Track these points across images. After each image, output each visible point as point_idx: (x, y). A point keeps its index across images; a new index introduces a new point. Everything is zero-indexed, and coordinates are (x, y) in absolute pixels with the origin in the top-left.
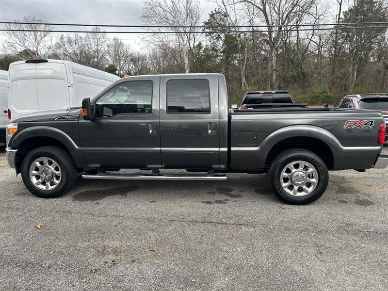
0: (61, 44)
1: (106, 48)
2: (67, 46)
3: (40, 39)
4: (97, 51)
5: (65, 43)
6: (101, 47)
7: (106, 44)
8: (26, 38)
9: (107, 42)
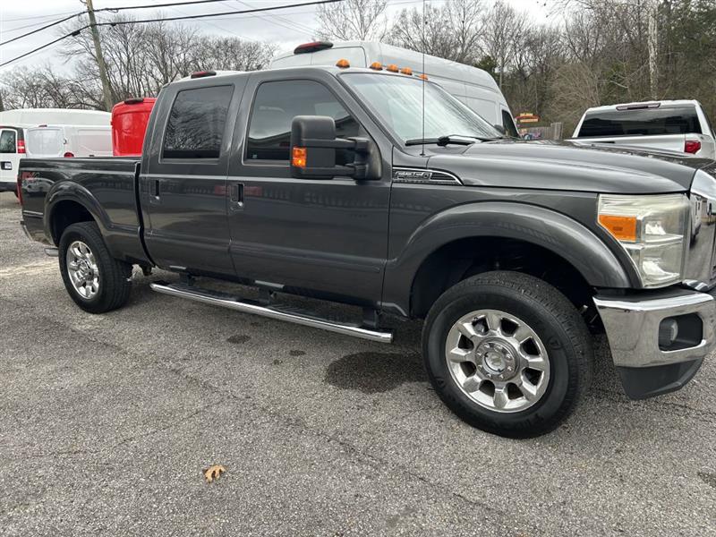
0: (401, 28)
1: (480, 25)
2: (411, 29)
3: (368, 23)
4: (463, 33)
5: (409, 25)
6: (471, 24)
7: (479, 16)
8: (348, 23)
9: (483, 12)
